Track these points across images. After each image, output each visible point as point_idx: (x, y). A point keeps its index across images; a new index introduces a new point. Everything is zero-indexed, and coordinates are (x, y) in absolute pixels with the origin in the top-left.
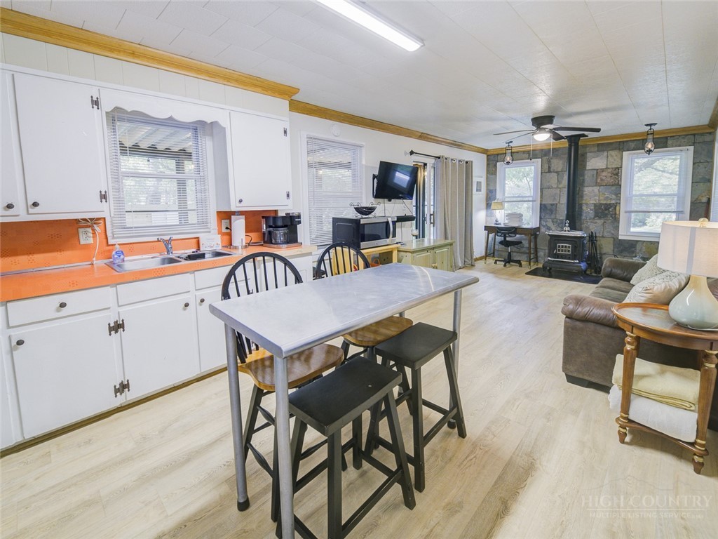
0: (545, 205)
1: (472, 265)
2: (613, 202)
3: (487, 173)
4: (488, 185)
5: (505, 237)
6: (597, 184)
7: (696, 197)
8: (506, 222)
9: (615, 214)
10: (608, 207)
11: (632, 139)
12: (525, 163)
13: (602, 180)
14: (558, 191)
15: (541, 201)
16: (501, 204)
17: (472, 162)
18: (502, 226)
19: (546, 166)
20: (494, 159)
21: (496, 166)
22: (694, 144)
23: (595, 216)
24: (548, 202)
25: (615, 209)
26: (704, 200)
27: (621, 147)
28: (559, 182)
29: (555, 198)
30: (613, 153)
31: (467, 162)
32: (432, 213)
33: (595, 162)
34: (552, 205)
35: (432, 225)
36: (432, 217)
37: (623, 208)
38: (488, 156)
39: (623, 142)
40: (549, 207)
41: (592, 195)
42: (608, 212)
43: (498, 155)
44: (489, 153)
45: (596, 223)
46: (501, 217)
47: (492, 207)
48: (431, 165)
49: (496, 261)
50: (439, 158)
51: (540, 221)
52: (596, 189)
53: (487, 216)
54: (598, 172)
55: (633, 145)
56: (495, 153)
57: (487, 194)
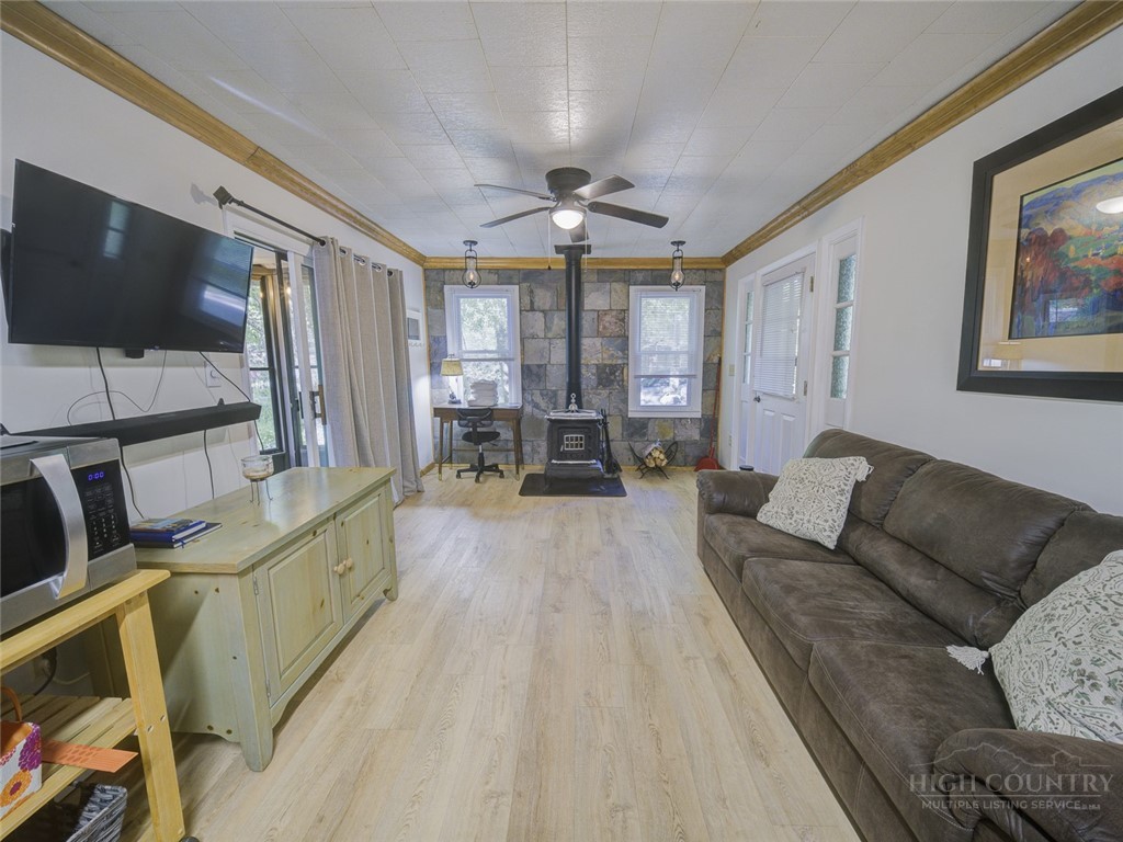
0: (528, 366)
1: (419, 491)
2: (620, 362)
3: (427, 305)
4: (429, 327)
5: (475, 427)
6: (599, 334)
7: (708, 355)
8: (471, 397)
9: (623, 380)
10: (614, 369)
11: (641, 267)
12: (493, 290)
13: (605, 328)
14: (546, 343)
15: (523, 359)
16: (458, 364)
17: (401, 272)
18: (464, 406)
19: (527, 300)
20: (439, 278)
21: (441, 291)
22: (704, 283)
23: (599, 384)
24: (533, 361)
25: (622, 373)
26: (716, 360)
27: (627, 279)
28: (547, 328)
29: (542, 356)
30: (617, 286)
31: (390, 273)
32: (316, 389)
33: (594, 300)
34: (539, 366)
35: (319, 421)
36: (317, 398)
37: (631, 372)
38: (425, 270)
39: (630, 270)
40: (535, 370)
41: (594, 351)
42: (613, 377)
43: (444, 270)
44: (427, 265)
45: (600, 394)
46: (458, 389)
47: (444, 369)
48: (301, 260)
49: (459, 472)
50: (323, 243)
51: (523, 394)
52: (598, 341)
53: (432, 387)
54: (600, 314)
55: (640, 277)
56: (439, 266)
57: (430, 346)
